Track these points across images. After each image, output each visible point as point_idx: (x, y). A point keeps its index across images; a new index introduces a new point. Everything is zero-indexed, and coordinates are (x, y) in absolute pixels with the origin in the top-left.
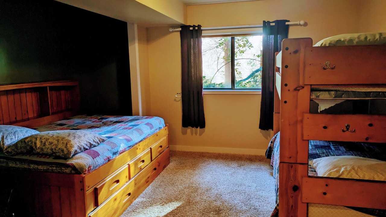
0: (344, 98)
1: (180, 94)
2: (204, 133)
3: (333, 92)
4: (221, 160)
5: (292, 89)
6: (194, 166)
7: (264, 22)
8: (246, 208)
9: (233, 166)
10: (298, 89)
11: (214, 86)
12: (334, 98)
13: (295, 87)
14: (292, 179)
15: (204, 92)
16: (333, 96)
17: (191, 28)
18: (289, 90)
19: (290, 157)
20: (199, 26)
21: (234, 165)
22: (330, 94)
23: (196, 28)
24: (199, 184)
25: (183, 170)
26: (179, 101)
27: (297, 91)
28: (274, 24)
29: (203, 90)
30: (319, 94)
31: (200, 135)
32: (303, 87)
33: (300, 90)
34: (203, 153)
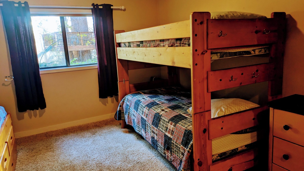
0: (225, 57)
1: (9, 77)
2: (44, 114)
3: (219, 54)
4: (72, 134)
5: (200, 53)
6: (49, 148)
7: (93, 5)
8: (131, 165)
9: (88, 136)
10: (204, 53)
11: (45, 66)
12: (220, 58)
13: (201, 52)
14: (202, 125)
15: (41, 72)
16: (219, 57)
17: (16, 5)
18: (198, 55)
19: (201, 108)
20: (26, 3)
21: (87, 134)
22: (217, 55)
23: (23, 5)
24: (71, 162)
25: (41, 155)
26: (9, 84)
27: (203, 55)
28: (101, 7)
29: (40, 70)
30: (212, 56)
31: (41, 115)
32: (207, 51)
33: (205, 54)
34: (47, 133)
